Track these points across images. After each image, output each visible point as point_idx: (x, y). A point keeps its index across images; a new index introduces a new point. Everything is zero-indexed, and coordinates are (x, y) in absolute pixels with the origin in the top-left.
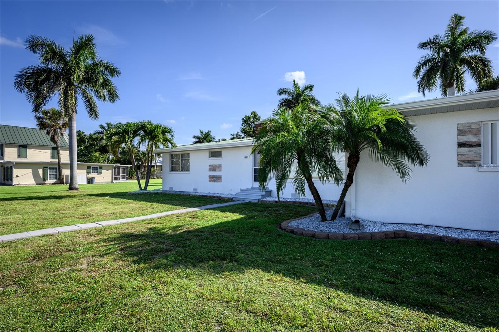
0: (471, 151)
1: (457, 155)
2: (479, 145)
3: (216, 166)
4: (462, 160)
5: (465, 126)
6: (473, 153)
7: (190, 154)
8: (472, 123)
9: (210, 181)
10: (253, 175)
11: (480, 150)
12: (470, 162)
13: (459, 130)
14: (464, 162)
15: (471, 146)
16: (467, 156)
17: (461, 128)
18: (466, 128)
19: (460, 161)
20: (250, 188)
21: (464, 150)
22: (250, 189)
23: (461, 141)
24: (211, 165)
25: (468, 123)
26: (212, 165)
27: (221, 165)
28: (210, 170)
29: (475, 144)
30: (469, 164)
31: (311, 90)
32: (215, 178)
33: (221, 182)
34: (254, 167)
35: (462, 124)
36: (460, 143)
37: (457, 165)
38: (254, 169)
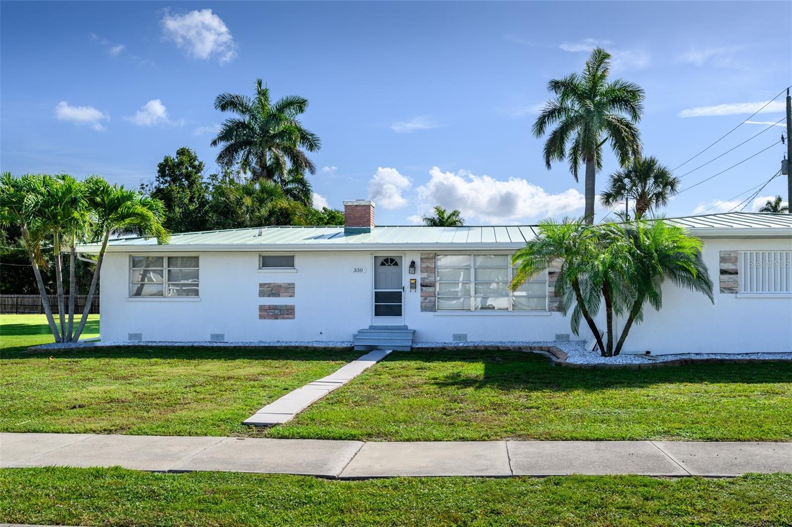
0: (731, 279)
1: (719, 282)
2: (736, 273)
3: (280, 286)
4: (724, 286)
5: (725, 254)
6: (732, 280)
7: (200, 259)
8: (731, 251)
9: (261, 317)
10: (374, 304)
11: (737, 277)
12: (729, 289)
13: (721, 258)
14: (725, 288)
15: (731, 273)
16: (727, 283)
17: (723, 255)
18: (727, 256)
19: (723, 288)
20: (368, 328)
21: (726, 277)
22: (367, 330)
23: (723, 268)
24: (265, 284)
25: (729, 251)
26: (269, 284)
27: (293, 284)
28: (262, 294)
29: (734, 272)
30: (729, 291)
31: (301, 110)
32: (277, 312)
33: (294, 318)
34: (375, 289)
35: (724, 251)
36: (722, 270)
37: (719, 291)
38: (376, 292)
